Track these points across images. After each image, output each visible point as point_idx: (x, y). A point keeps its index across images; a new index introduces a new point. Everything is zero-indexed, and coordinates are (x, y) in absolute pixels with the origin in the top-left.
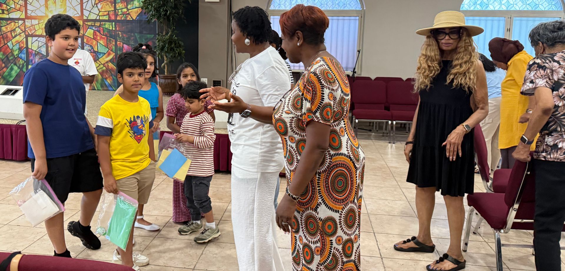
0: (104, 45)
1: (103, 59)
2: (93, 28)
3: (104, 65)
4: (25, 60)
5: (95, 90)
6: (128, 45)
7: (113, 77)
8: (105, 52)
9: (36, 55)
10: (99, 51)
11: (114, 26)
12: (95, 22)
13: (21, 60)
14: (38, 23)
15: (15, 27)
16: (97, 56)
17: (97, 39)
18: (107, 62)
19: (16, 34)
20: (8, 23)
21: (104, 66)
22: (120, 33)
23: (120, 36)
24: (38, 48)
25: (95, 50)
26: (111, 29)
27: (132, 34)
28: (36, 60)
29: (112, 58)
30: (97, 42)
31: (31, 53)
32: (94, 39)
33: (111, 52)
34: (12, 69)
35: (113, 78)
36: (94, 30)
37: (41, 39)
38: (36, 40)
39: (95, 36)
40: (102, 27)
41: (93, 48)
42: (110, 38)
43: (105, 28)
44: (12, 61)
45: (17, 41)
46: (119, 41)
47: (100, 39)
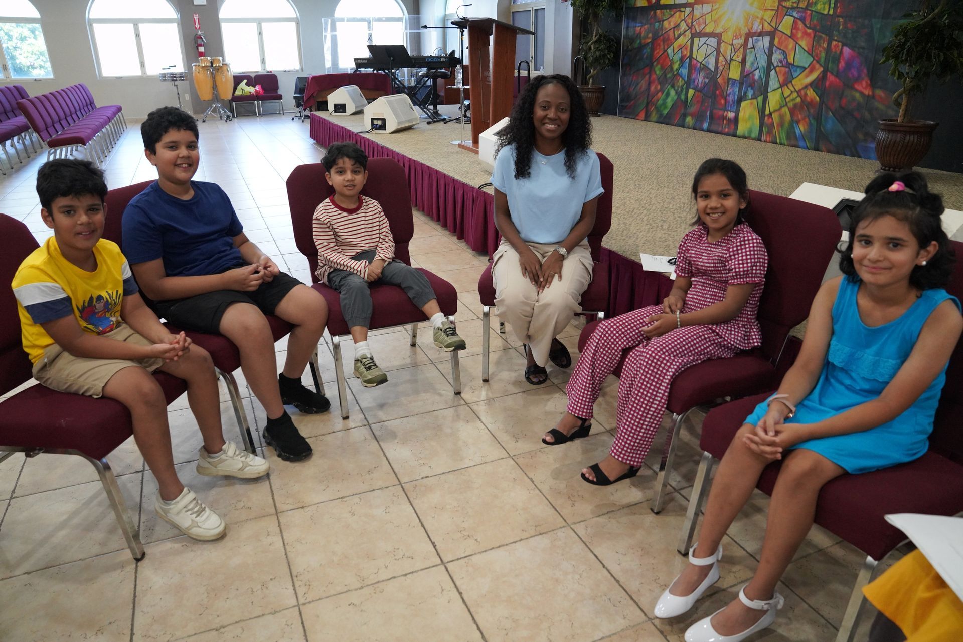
0: (806, 49)
1: (800, 80)
2: (795, 14)
3: (798, 92)
4: (686, 79)
5: (776, 143)
6: (852, 48)
7: (811, 119)
8: (806, 66)
9: (701, 69)
10: (796, 64)
11: (832, 5)
13: (681, 79)
14: (710, 10)
15: (679, 21)
16: (790, 74)
17: (798, 38)
18: (806, 87)
19: (679, 32)
20: (672, 13)
21: (799, 96)
22: (841, 20)
23: (841, 27)
24: (705, 58)
25: (789, 60)
26: (826, 12)
27: (866, 22)
28: (700, 80)
29: (815, 80)
30: (797, 43)
31: (695, 66)
32: (793, 36)
33: (817, 66)
34: (668, 95)
35: (810, 123)
36: (795, 17)
37: (711, 41)
38: (705, 43)
39: (794, 31)
40: (810, 10)
41: (786, 57)
42: (820, 34)
43: (815, 11)
44: (669, 81)
45: (680, 45)
46: (836, 40)
47: (802, 37)
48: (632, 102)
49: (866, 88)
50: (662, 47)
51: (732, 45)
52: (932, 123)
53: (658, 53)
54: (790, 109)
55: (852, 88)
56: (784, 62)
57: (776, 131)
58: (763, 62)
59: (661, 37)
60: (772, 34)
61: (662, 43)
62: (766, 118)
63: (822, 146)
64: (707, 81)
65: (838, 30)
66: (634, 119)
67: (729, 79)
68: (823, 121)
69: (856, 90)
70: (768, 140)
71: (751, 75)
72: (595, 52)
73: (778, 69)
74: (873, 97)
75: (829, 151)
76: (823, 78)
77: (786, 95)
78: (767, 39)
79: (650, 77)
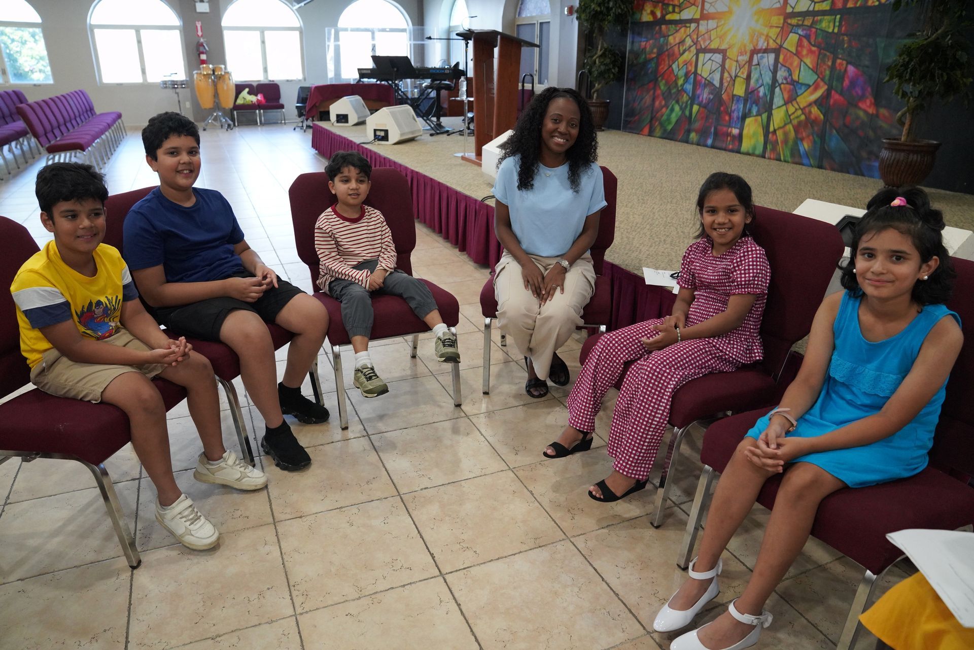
0: (811, 66)
1: (804, 98)
2: (800, 32)
3: (803, 109)
4: (691, 95)
5: (780, 160)
6: (856, 66)
7: (815, 137)
8: (811, 83)
9: (705, 86)
10: (800, 81)
11: (837, 24)
12: (804, 18)
13: (685, 95)
14: (715, 26)
15: (684, 36)
16: (794, 91)
17: (803, 56)
18: (810, 105)
19: (684, 48)
20: (678, 28)
21: (803, 113)
22: (846, 38)
23: (846, 46)
24: (710, 74)
25: (794, 77)
26: (830, 30)
27: (871, 41)
28: (705, 96)
29: (819, 98)
30: (801, 60)
31: (700, 82)
32: (798, 54)
33: (822, 84)
34: (672, 110)
35: (814, 140)
36: (800, 35)
37: (716, 57)
38: (710, 59)
39: (799, 49)
40: (815, 28)
41: (791, 75)
42: (825, 52)
43: (820, 29)
44: (674, 96)
45: (685, 61)
46: (840, 59)
47: (807, 55)
48: (636, 118)
49: (870, 107)
50: (667, 62)
51: (737, 61)
52: (935, 142)
53: (663, 68)
54: (794, 127)
55: (856, 106)
56: (788, 80)
57: (780, 147)
58: (768, 79)
59: (667, 53)
60: (777, 51)
61: (667, 59)
62: (770, 135)
63: (825, 164)
64: (712, 97)
65: (843, 49)
66: (638, 134)
67: (733, 96)
68: (827, 138)
69: (860, 108)
70: (772, 157)
71: (756, 92)
72: (599, 66)
73: (782, 86)
74: (877, 115)
75: (833, 169)
76: (827, 96)
77: (790, 113)
78: (772, 56)
79: (654, 93)
